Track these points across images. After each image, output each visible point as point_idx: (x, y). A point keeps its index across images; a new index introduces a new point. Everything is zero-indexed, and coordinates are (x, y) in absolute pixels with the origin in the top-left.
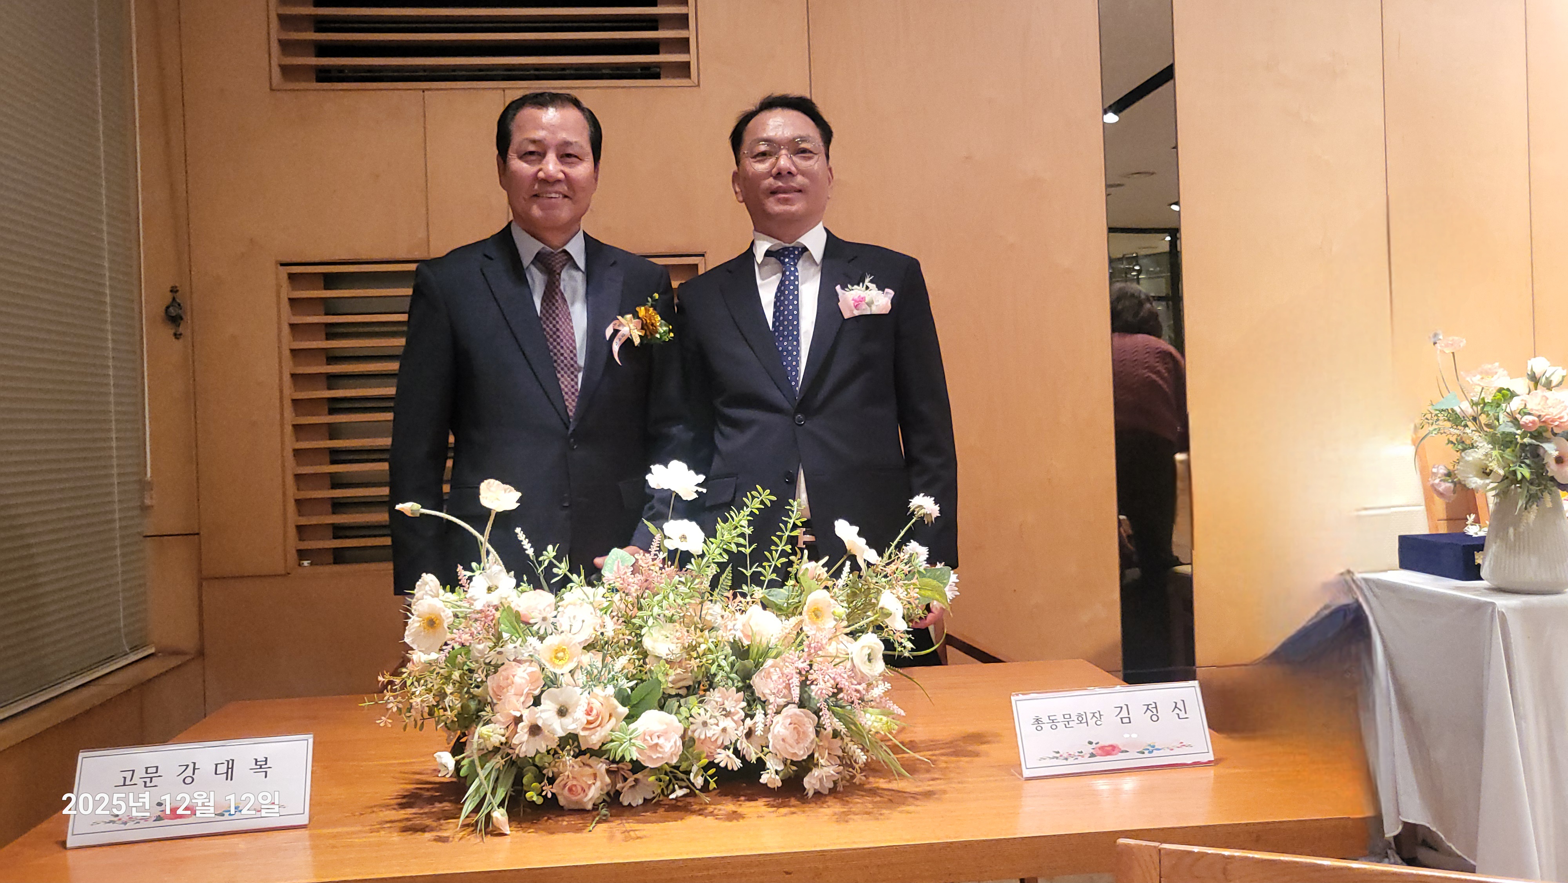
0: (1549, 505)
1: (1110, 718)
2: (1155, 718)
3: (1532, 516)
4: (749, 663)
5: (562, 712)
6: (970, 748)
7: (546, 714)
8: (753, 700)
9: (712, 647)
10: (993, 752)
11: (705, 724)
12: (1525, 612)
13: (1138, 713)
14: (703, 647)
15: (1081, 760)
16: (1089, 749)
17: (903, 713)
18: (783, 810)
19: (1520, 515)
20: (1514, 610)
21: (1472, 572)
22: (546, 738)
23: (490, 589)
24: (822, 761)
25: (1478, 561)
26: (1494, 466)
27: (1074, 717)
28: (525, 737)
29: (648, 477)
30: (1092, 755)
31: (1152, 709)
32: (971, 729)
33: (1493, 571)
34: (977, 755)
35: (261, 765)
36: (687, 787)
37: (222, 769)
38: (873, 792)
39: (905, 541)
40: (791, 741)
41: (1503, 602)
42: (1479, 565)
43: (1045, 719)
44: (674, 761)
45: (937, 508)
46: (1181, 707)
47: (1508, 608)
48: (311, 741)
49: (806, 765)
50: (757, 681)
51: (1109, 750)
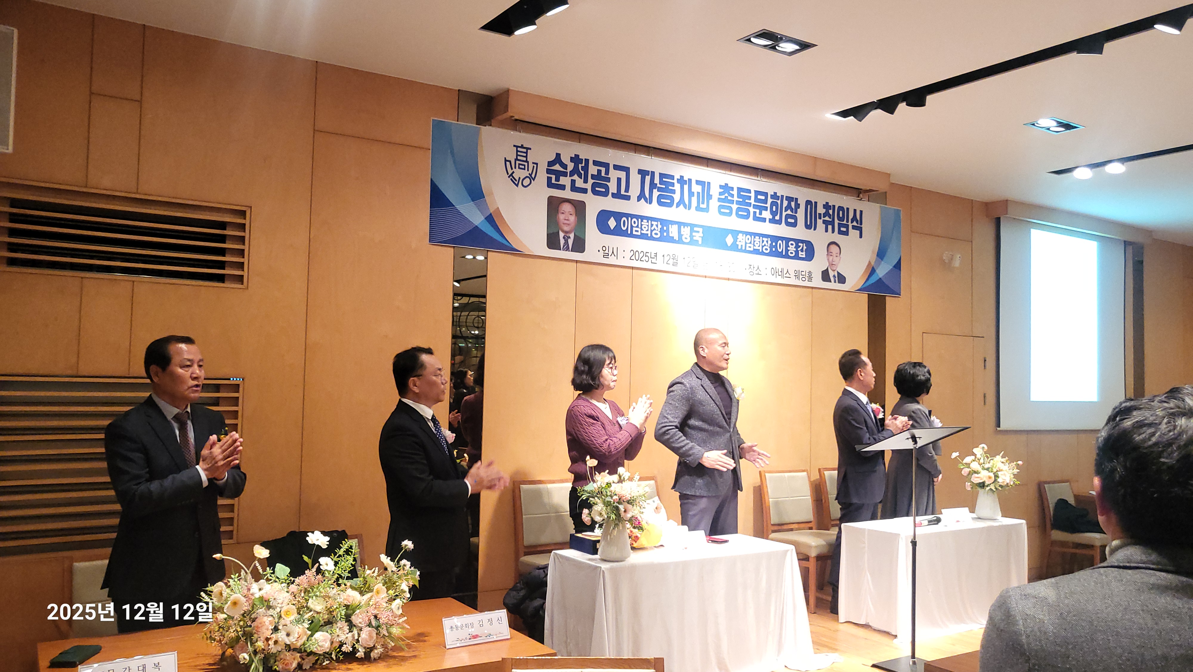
0: (621, 528)
1: (476, 625)
2: (491, 624)
3: (615, 532)
4: (350, 612)
5: (288, 635)
6: (421, 639)
7: (281, 636)
8: (351, 626)
9: (338, 606)
10: (431, 640)
11: (338, 636)
12: (611, 569)
13: (485, 623)
14: (335, 607)
15: (466, 641)
16: (469, 637)
17: (409, 627)
18: (365, 666)
19: (611, 533)
20: (607, 569)
21: (595, 551)
22: (280, 645)
23: (260, 589)
24: (378, 647)
25: (598, 547)
26: (604, 513)
27: (464, 625)
28: (273, 646)
29: (307, 538)
30: (470, 639)
31: (490, 621)
32: (419, 631)
33: (602, 552)
34: (425, 641)
35: (157, 666)
36: (329, 660)
37: (141, 668)
38: (394, 657)
39: (401, 559)
40: (368, 640)
41: (604, 566)
42: (598, 549)
43: (454, 627)
44: (328, 650)
45: (413, 546)
46: (500, 619)
47: (605, 568)
48: (176, 654)
49: (372, 649)
50: (354, 618)
51: (475, 637)
